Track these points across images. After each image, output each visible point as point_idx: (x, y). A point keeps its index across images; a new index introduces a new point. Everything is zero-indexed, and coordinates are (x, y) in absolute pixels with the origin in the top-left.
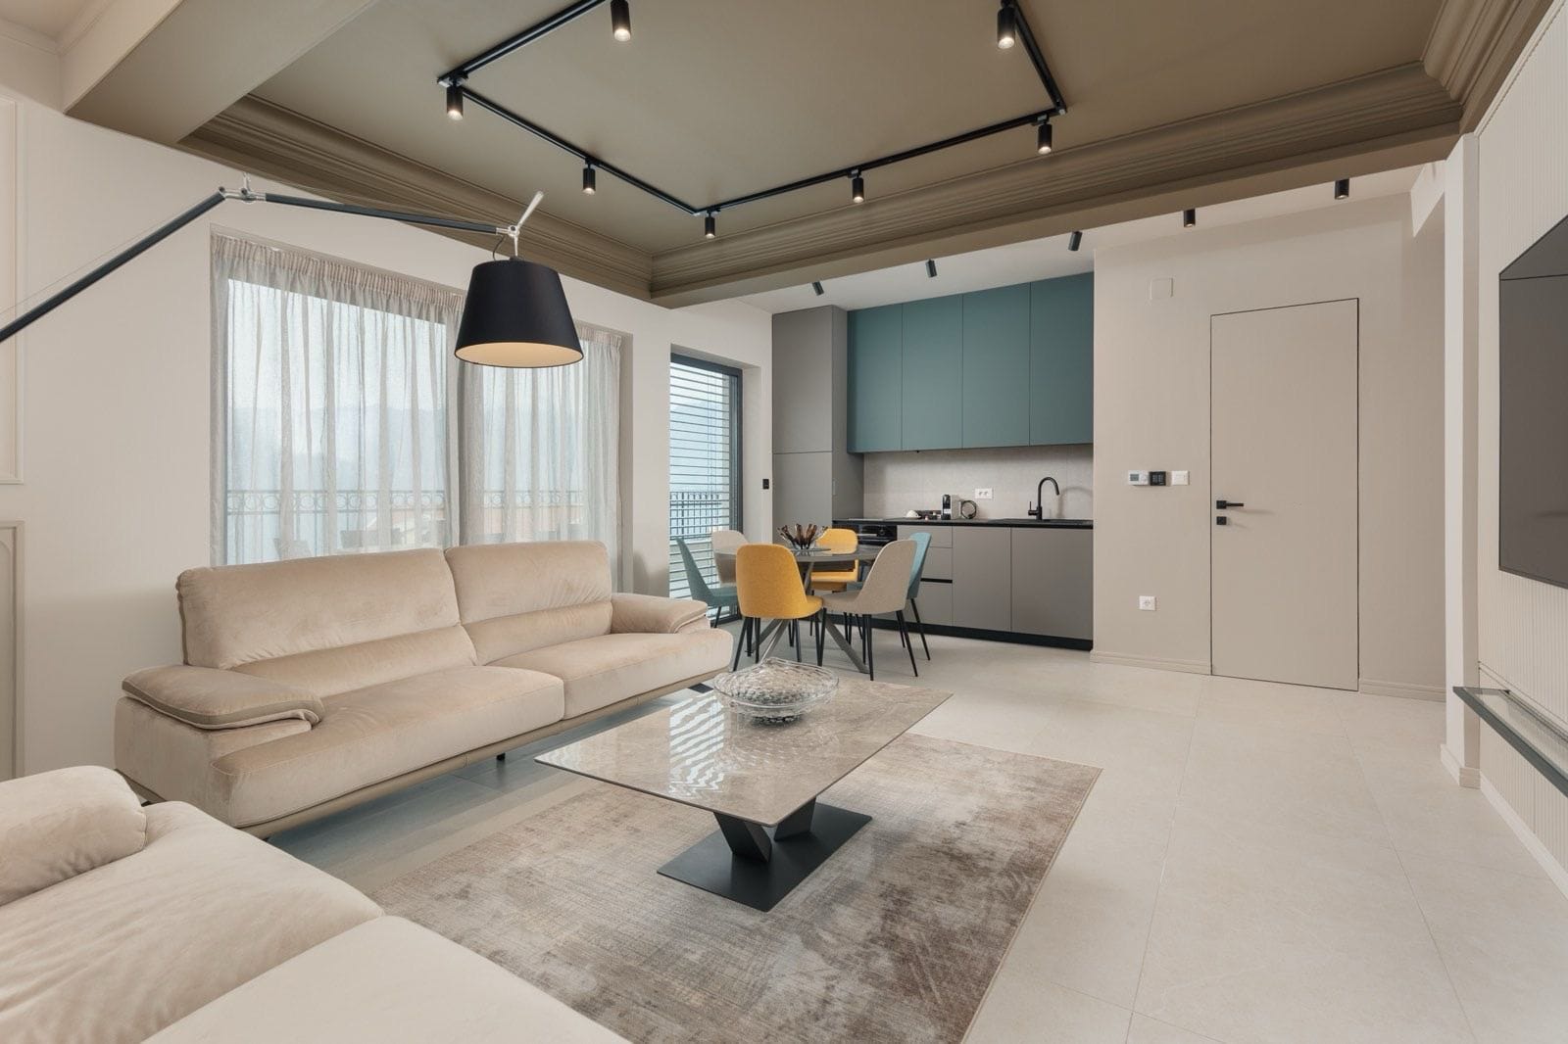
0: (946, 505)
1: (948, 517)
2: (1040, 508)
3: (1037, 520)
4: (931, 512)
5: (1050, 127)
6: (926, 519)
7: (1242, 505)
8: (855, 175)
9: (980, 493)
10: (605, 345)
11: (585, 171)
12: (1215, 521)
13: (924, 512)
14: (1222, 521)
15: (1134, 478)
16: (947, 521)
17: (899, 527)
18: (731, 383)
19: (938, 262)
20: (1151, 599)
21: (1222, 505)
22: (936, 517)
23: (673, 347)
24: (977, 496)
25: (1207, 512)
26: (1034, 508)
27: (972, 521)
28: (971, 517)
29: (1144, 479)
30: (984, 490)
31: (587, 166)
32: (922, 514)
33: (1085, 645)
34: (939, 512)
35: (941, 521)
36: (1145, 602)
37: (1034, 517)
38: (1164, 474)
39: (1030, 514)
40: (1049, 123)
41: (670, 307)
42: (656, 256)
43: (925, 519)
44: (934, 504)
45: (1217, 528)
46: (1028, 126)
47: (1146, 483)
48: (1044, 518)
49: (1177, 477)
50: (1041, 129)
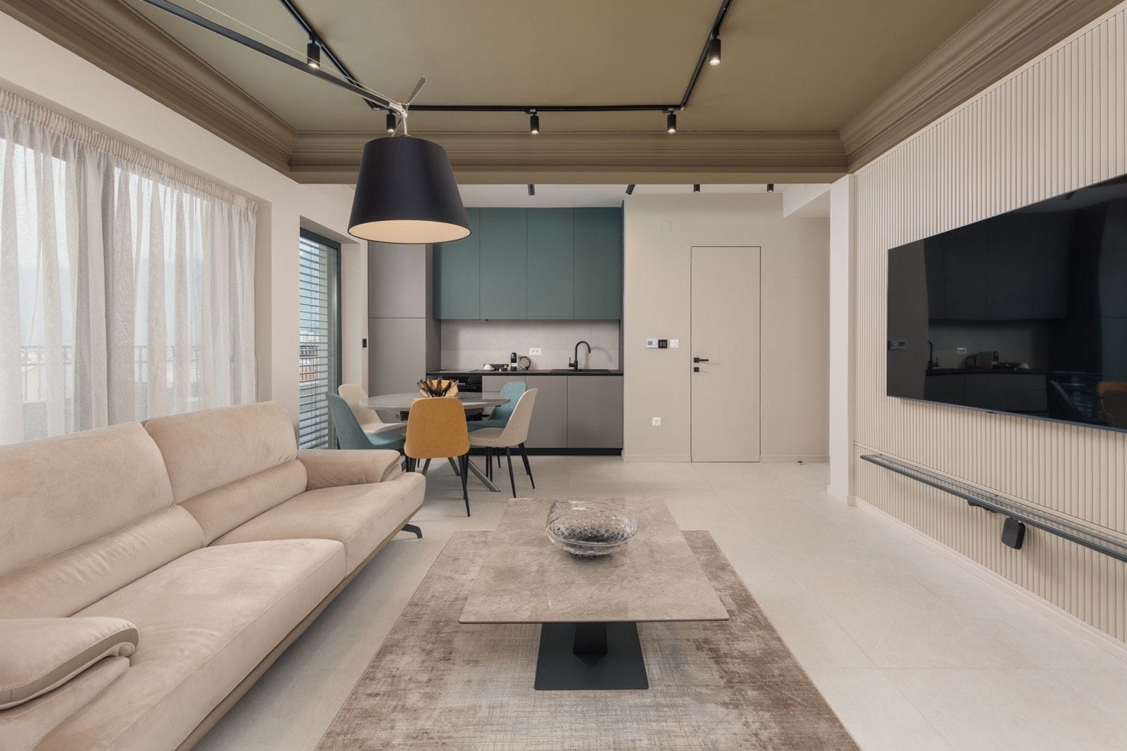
0: (514, 360)
1: (515, 369)
2: (576, 362)
3: (575, 370)
4: (503, 365)
5: (675, 116)
6: (500, 370)
7: (708, 360)
8: (534, 112)
9: (533, 351)
10: (243, 210)
11: (309, 45)
12: (693, 370)
13: (498, 365)
14: (696, 370)
15: (650, 343)
16: (514, 372)
17: (483, 377)
18: (329, 255)
19: (537, 187)
20: (658, 419)
21: (697, 360)
22: (506, 370)
23: (303, 220)
24: (531, 354)
25: (688, 364)
26: (573, 362)
27: (528, 372)
28: (527, 368)
29: (655, 344)
30: (535, 349)
31: (311, 42)
32: (496, 367)
33: (617, 452)
34: (507, 365)
35: (510, 372)
36: (656, 421)
37: (573, 368)
38: (666, 341)
39: (570, 366)
40: (674, 113)
41: (300, 181)
42: (302, 134)
43: (498, 370)
44: (505, 359)
45: (694, 374)
46: (660, 112)
47: (657, 346)
48: (579, 368)
49: (673, 343)
50: (669, 117)
